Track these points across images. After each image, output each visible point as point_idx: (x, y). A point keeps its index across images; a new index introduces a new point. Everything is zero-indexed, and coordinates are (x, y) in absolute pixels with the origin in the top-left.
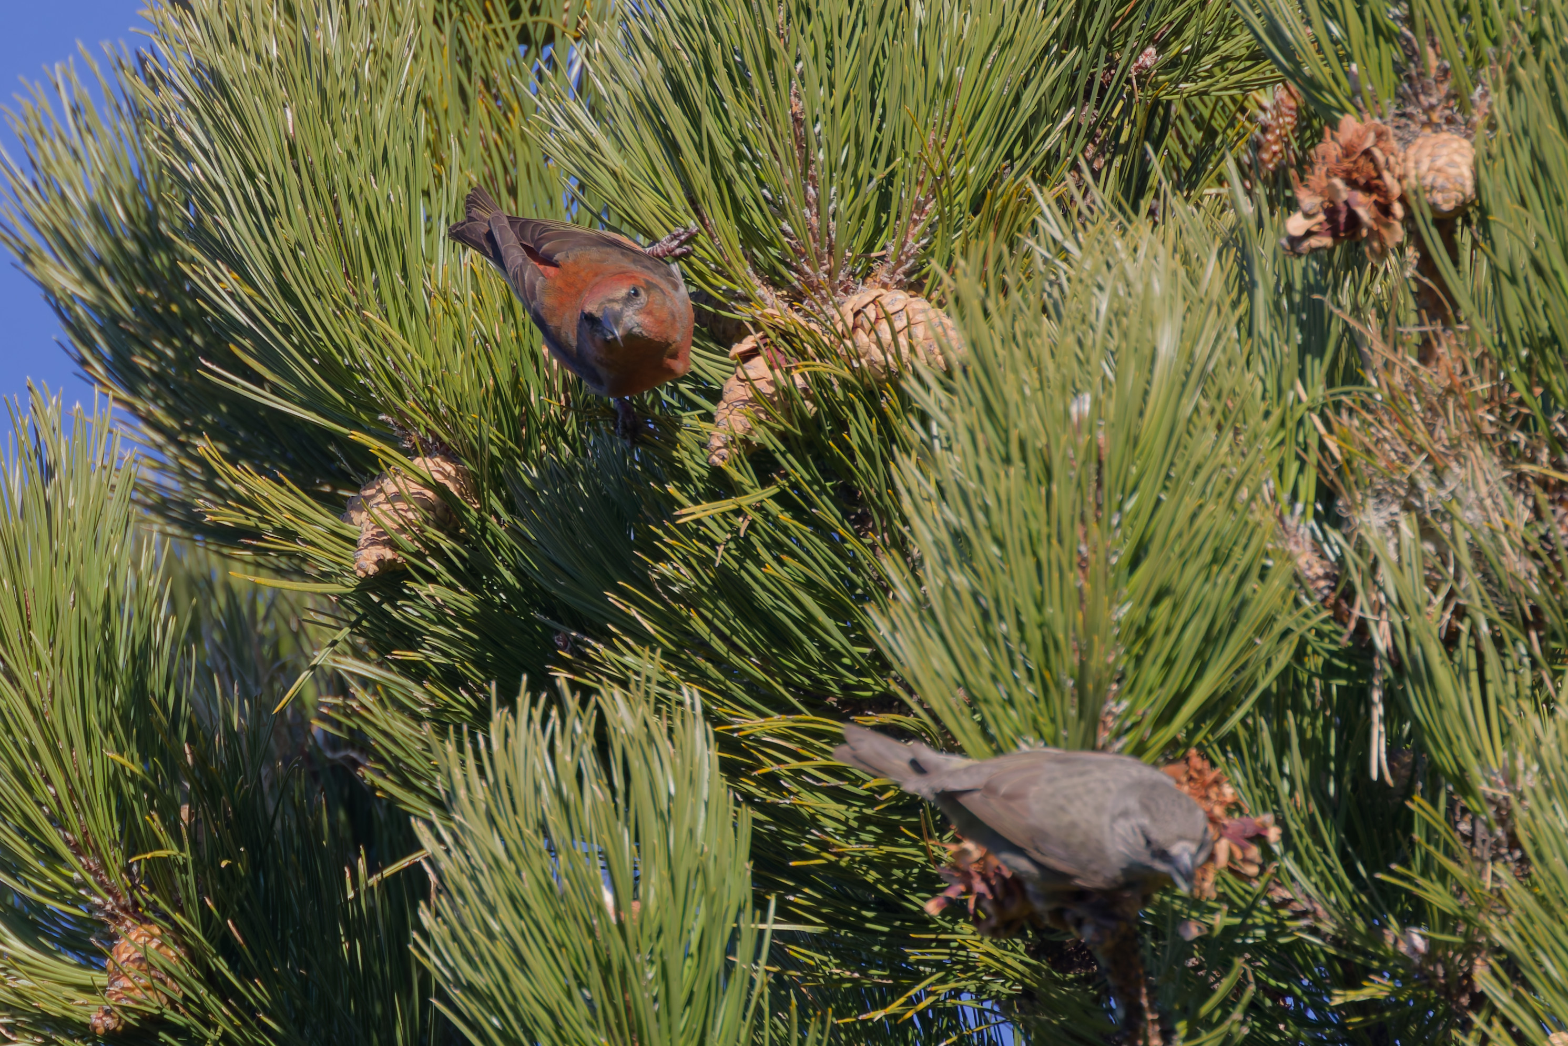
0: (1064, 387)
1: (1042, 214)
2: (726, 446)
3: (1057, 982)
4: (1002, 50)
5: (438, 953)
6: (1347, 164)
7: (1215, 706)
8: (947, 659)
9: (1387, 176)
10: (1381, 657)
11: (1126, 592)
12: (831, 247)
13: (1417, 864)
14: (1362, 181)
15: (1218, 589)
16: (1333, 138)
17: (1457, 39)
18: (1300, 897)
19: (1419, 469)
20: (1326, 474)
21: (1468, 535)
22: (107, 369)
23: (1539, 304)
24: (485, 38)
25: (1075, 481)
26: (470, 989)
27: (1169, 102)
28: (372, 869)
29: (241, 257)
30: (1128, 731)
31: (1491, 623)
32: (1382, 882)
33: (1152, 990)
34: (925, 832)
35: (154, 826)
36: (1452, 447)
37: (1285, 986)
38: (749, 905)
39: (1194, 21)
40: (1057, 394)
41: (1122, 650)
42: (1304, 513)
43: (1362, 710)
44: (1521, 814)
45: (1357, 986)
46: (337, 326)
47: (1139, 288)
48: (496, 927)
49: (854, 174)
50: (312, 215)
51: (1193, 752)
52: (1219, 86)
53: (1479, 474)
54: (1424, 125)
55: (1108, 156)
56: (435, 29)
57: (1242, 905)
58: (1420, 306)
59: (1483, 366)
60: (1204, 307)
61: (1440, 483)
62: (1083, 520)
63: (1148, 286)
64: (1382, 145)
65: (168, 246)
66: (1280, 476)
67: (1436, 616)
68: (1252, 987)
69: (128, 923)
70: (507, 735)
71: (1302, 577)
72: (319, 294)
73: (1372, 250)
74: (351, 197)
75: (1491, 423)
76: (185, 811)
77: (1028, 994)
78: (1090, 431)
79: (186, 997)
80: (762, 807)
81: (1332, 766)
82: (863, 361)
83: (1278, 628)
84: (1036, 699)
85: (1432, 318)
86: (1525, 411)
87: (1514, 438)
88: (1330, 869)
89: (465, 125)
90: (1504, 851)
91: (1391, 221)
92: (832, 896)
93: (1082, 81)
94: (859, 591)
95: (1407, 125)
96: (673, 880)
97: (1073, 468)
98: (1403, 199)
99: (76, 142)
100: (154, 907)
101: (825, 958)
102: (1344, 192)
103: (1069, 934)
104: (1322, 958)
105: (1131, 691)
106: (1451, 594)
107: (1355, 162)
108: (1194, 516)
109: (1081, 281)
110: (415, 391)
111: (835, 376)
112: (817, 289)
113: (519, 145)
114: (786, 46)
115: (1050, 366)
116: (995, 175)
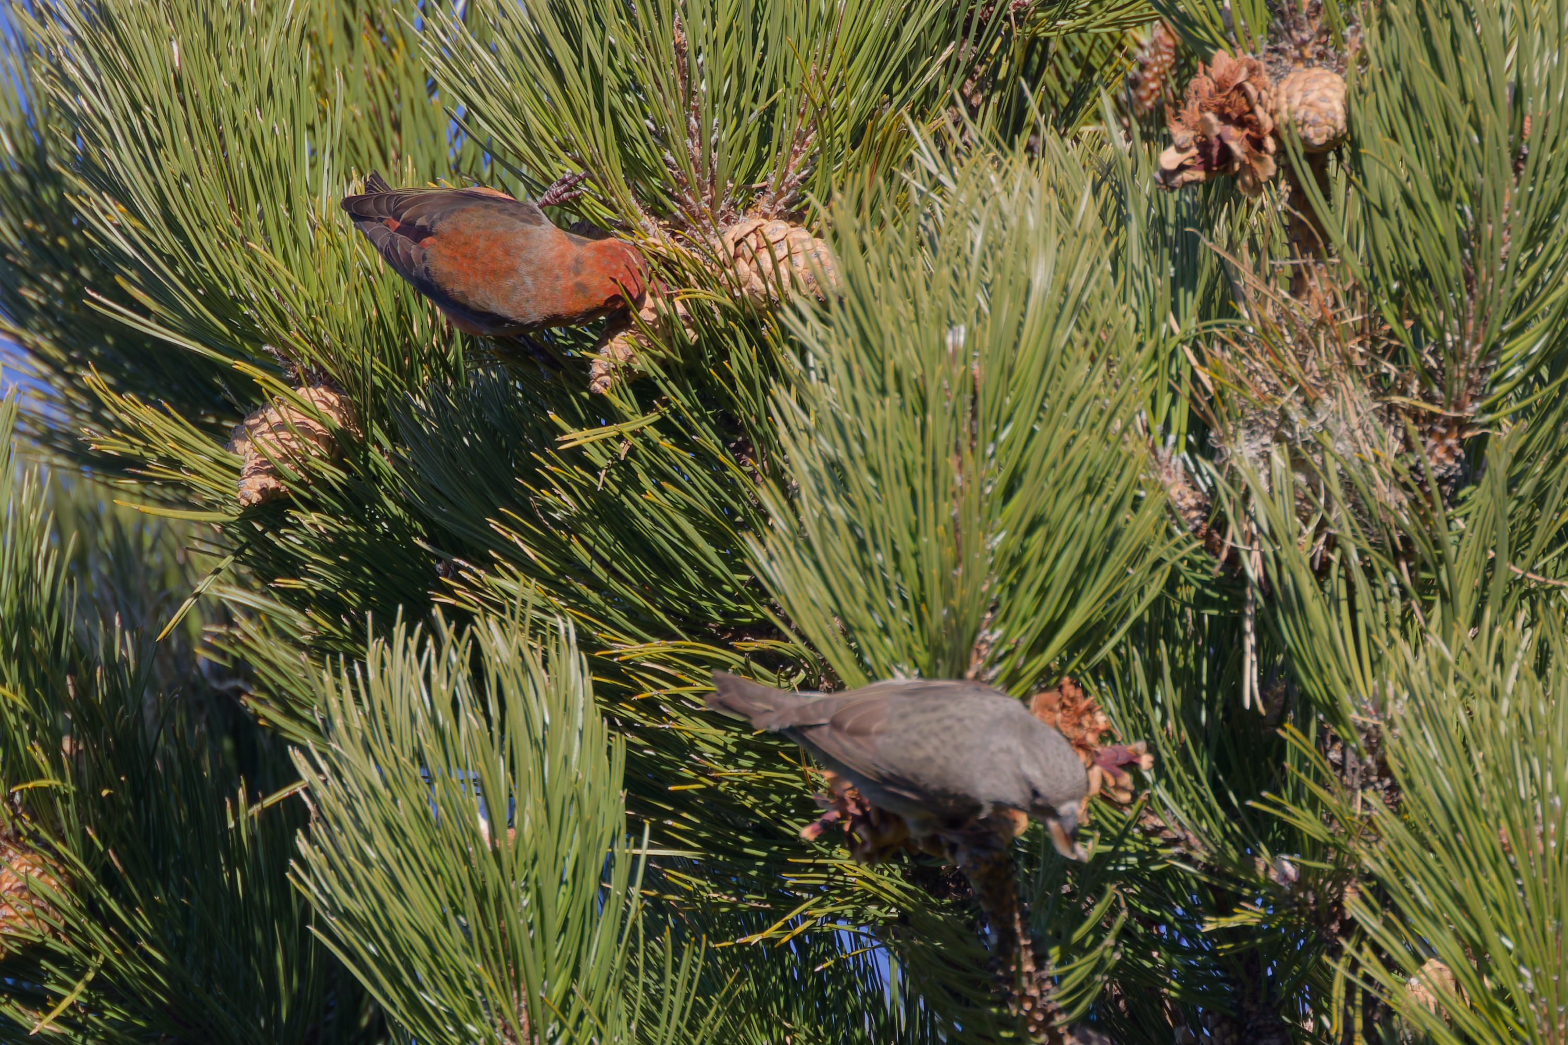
0: (939, 318)
1: (918, 149)
2: (608, 373)
3: (933, 907)
5: (317, 883)
6: (1219, 99)
7: (1089, 634)
8: (822, 588)
9: (1259, 110)
10: (1253, 585)
11: (1000, 521)
12: (713, 177)
13: (1287, 793)
14: (1235, 115)
15: (1092, 519)
16: (1206, 73)
18: (1172, 825)
19: (1290, 400)
20: (1197, 404)
21: (1339, 466)
23: (1410, 237)
25: (950, 411)
26: (347, 916)
27: (1047, 39)
28: (252, 800)
29: (127, 189)
30: (1001, 659)
31: (1361, 553)
32: (1254, 810)
33: (1025, 915)
34: (803, 758)
35: (35, 756)
36: (1324, 378)
37: (1158, 913)
38: (624, 830)
40: (932, 329)
41: (996, 579)
42: (1176, 444)
43: (1235, 640)
44: (1391, 742)
45: (1229, 914)
46: (222, 257)
47: (1013, 221)
48: (372, 854)
49: (737, 104)
50: (198, 148)
51: (1066, 680)
52: (1096, 23)
53: (1350, 406)
54: (1295, 60)
55: (986, 92)
57: (1115, 832)
58: (1292, 240)
59: (1354, 299)
60: (1078, 241)
61: (1312, 415)
62: (958, 450)
63: (1023, 220)
64: (1254, 80)
65: (56, 180)
66: (1154, 408)
67: (1307, 547)
68: (1124, 914)
69: (11, 853)
70: (383, 664)
71: (1174, 507)
72: (204, 225)
73: (1244, 184)
74: (236, 129)
75: (1361, 355)
76: (66, 744)
77: (904, 918)
78: (965, 362)
79: (67, 926)
80: (641, 732)
81: (1204, 694)
82: (744, 290)
83: (1150, 558)
84: (911, 628)
85: (1304, 250)
86: (1395, 343)
87: (1384, 370)
88: (1202, 798)
89: (350, 60)
90: (1374, 778)
91: (1263, 154)
92: (711, 821)
93: (960, 18)
94: (739, 519)
95: (1279, 60)
96: (547, 807)
97: (948, 399)
98: (1275, 133)
100: (34, 836)
101: (703, 883)
102: (1217, 127)
103: (943, 860)
104: (1194, 884)
105: (1005, 619)
106: (1323, 524)
107: (1228, 97)
108: (1068, 446)
109: (956, 214)
110: (299, 322)
111: (717, 304)
112: (698, 219)
113: (404, 82)
115: (925, 299)
116: (875, 109)
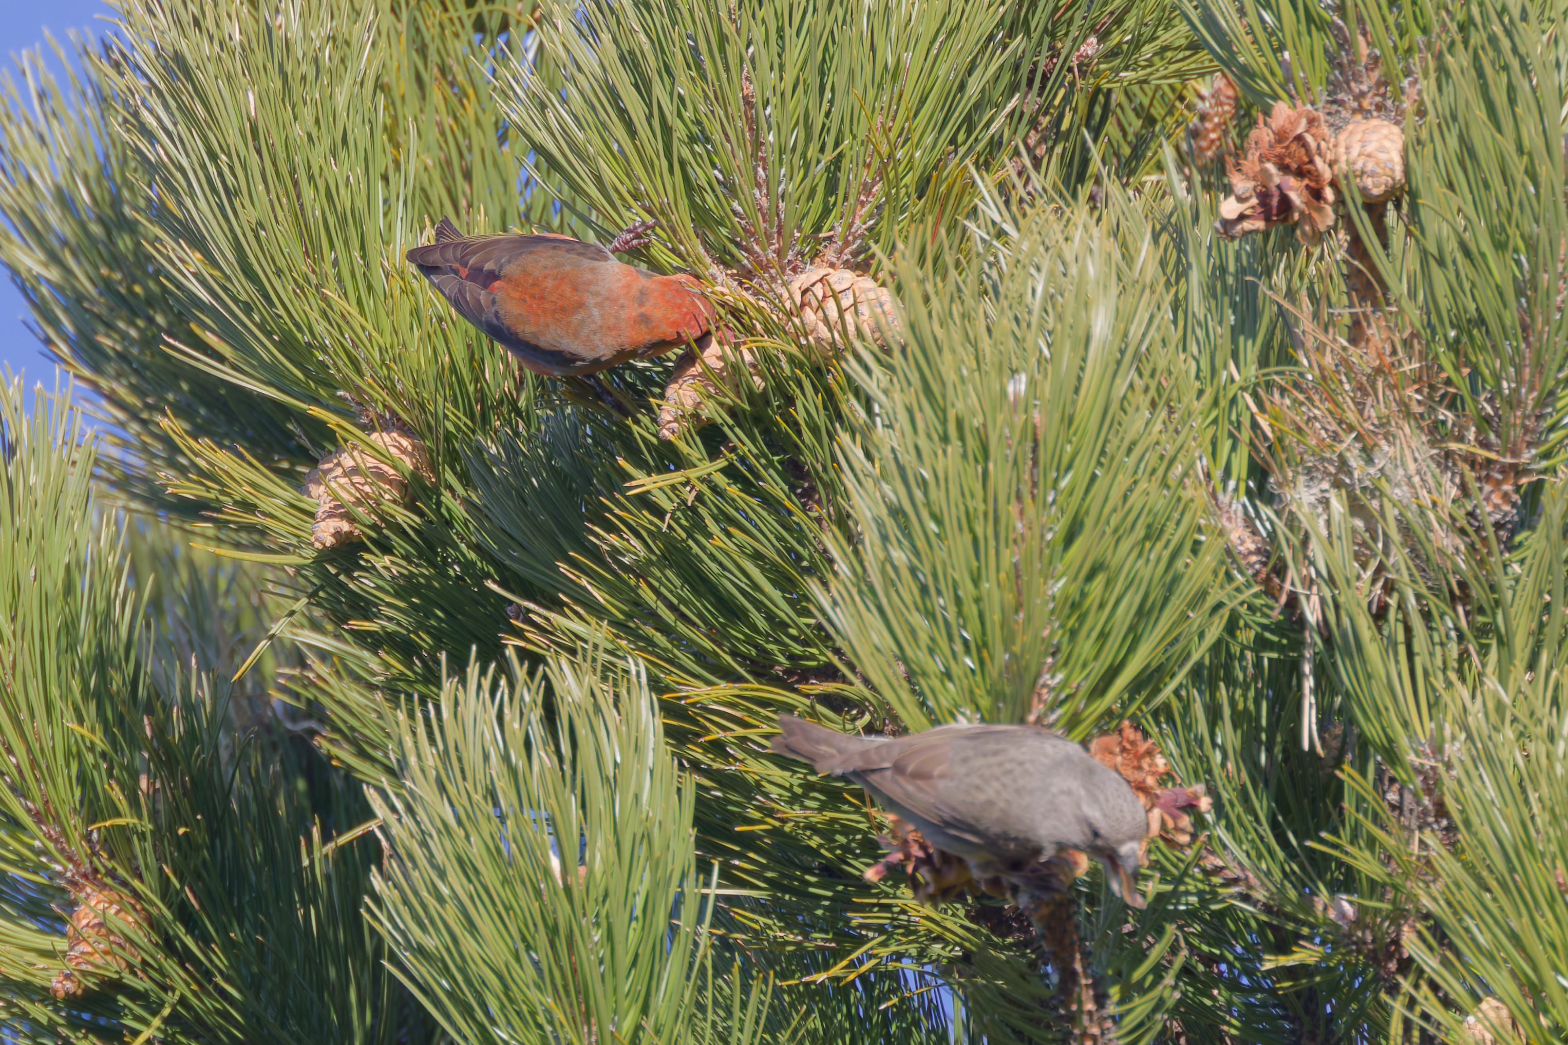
0: (1001, 366)
1: (983, 199)
2: (676, 420)
3: (995, 946)
4: (949, 36)
5: (391, 919)
6: (1279, 150)
7: (1151, 675)
8: (886, 633)
9: (1318, 161)
10: (1312, 629)
11: (1060, 567)
12: (780, 227)
13: (1345, 834)
14: (1294, 166)
15: (1151, 565)
16: (1266, 124)
17: (1387, 28)
18: (1231, 865)
19: (1349, 447)
20: (1257, 451)
21: (1396, 512)
22: (71, 348)
23: (1467, 286)
24: (441, 25)
25: (1011, 459)
26: (421, 951)
27: (1110, 91)
28: (326, 838)
29: (203, 237)
30: (1062, 703)
31: (1419, 597)
32: (1313, 851)
33: (1086, 955)
34: (868, 800)
35: (113, 794)
36: (1382, 425)
37: (1217, 952)
38: (693, 869)
39: (1134, 11)
40: (993, 374)
41: (1057, 624)
42: (1236, 490)
43: (1294, 681)
44: (1448, 783)
45: (1288, 952)
46: (297, 304)
47: (1074, 269)
48: (445, 891)
49: (804, 155)
50: (273, 196)
51: (1126, 723)
52: (1158, 75)
53: (1407, 452)
54: (1354, 111)
55: (1050, 143)
56: (392, 17)
57: (1175, 872)
58: (1351, 288)
59: (1412, 347)
60: (1138, 287)
61: (1370, 461)
62: (1019, 497)
63: (1083, 268)
64: (1313, 131)
65: (131, 227)
66: (1214, 454)
67: (1366, 591)
68: (1185, 952)
69: (89, 890)
70: (456, 703)
71: (1235, 552)
72: (279, 273)
73: (1304, 233)
74: (311, 178)
75: (1419, 402)
76: (144, 783)
77: (967, 957)
78: (1026, 411)
79: (144, 962)
80: (708, 773)
81: (1264, 736)
82: (811, 338)
83: (1210, 602)
84: (973, 672)
85: (1362, 299)
86: (1452, 390)
87: (1441, 417)
88: (1261, 838)
89: (421, 111)
90: (1431, 819)
91: (1323, 205)
92: (778, 861)
93: (1024, 70)
94: (805, 563)
95: (1338, 112)
96: (618, 844)
97: (1009, 446)
98: (1333, 184)
99: (43, 127)
100: (112, 873)
101: (770, 922)
102: (1277, 177)
103: (1005, 900)
104: (1253, 924)
105: (1066, 664)
106: (1381, 568)
107: (1287, 148)
108: (1128, 493)
109: (1019, 262)
110: (372, 368)
111: (783, 352)
112: (766, 268)
113: (474, 132)
114: (738, 31)
115: (986, 344)
116: (940, 160)
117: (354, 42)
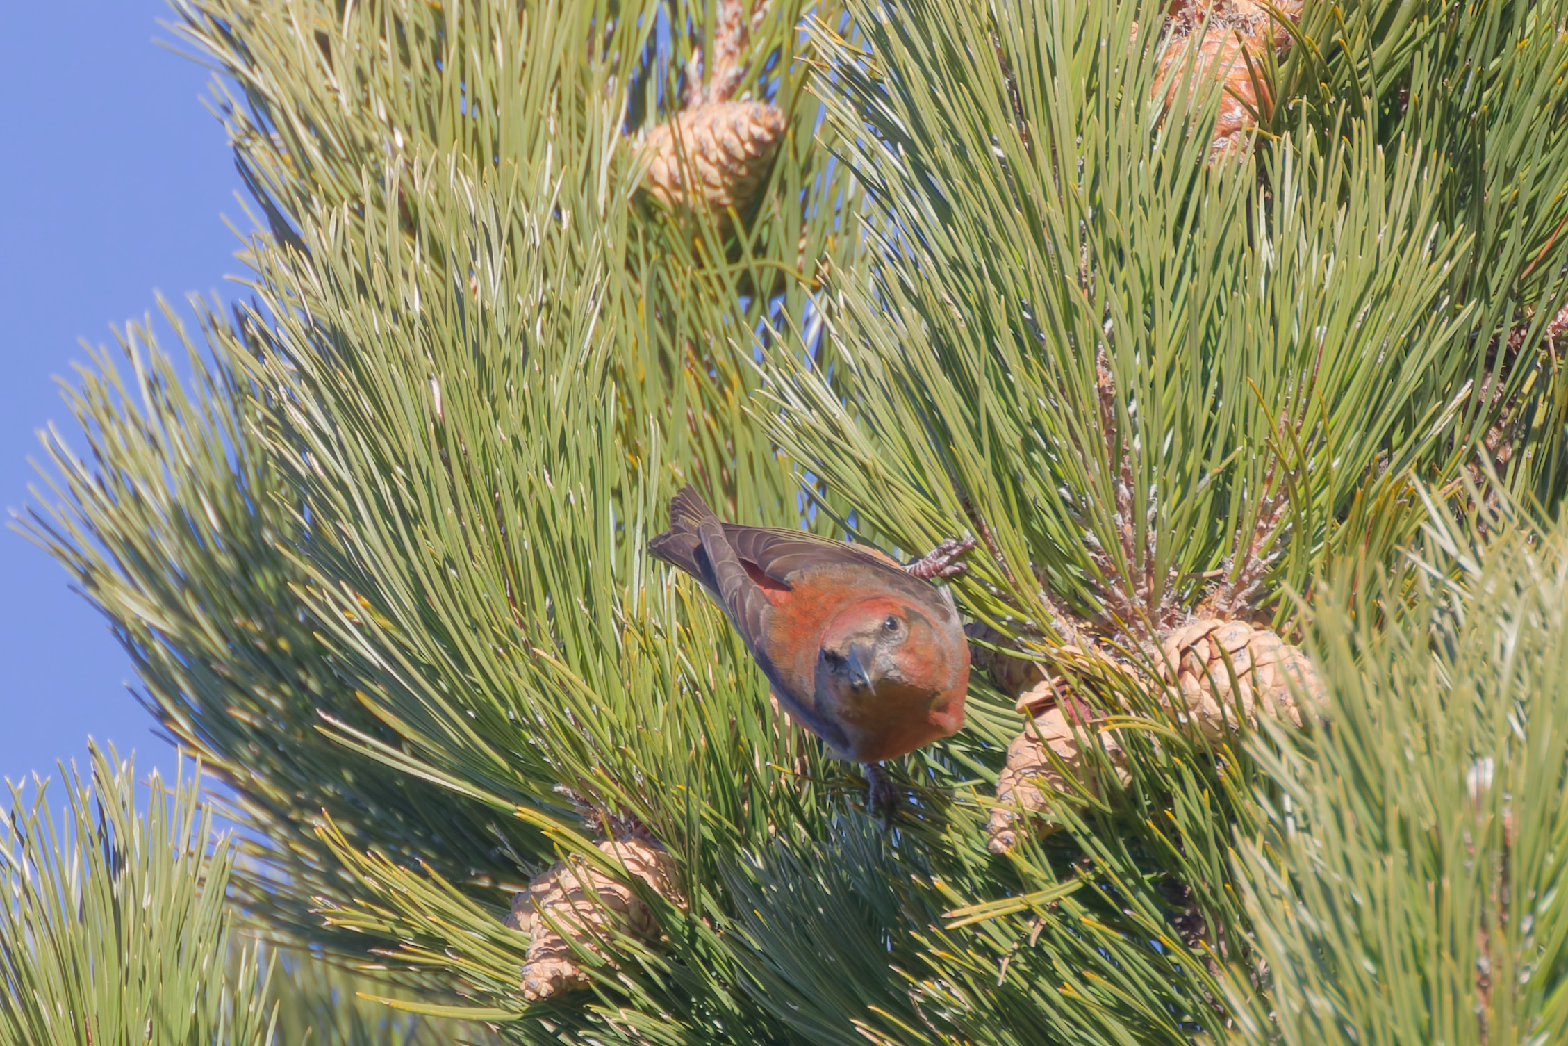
0: (1458, 750)
1: (1429, 520)
2: (1011, 827)
4: (1376, 304)
11: (1540, 1019)
12: (1150, 564)
22: (195, 726)
24: (694, 286)
25: (1473, 874)
29: (372, 577)
40: (1449, 761)
46: (499, 668)
47: (1557, 616)
49: (1181, 468)
50: (467, 522)
55: (1517, 444)
56: (627, 275)
62: (1484, 926)
65: (273, 560)
72: (475, 626)
74: (518, 498)
78: (1493, 808)
82: (1193, 714)
89: (668, 402)
93: (1482, 345)
94: (1187, 1018)
97: (1471, 856)
99: (154, 426)
109: (1481, 608)
110: (602, 754)
111: (1156, 734)
112: (1131, 620)
113: (739, 429)
114: (1091, 299)
115: (1439, 721)
116: (1367, 470)
117: (574, 312)
